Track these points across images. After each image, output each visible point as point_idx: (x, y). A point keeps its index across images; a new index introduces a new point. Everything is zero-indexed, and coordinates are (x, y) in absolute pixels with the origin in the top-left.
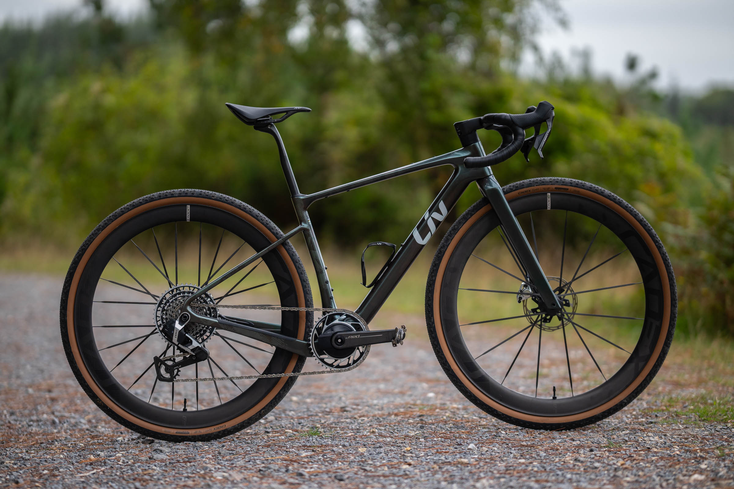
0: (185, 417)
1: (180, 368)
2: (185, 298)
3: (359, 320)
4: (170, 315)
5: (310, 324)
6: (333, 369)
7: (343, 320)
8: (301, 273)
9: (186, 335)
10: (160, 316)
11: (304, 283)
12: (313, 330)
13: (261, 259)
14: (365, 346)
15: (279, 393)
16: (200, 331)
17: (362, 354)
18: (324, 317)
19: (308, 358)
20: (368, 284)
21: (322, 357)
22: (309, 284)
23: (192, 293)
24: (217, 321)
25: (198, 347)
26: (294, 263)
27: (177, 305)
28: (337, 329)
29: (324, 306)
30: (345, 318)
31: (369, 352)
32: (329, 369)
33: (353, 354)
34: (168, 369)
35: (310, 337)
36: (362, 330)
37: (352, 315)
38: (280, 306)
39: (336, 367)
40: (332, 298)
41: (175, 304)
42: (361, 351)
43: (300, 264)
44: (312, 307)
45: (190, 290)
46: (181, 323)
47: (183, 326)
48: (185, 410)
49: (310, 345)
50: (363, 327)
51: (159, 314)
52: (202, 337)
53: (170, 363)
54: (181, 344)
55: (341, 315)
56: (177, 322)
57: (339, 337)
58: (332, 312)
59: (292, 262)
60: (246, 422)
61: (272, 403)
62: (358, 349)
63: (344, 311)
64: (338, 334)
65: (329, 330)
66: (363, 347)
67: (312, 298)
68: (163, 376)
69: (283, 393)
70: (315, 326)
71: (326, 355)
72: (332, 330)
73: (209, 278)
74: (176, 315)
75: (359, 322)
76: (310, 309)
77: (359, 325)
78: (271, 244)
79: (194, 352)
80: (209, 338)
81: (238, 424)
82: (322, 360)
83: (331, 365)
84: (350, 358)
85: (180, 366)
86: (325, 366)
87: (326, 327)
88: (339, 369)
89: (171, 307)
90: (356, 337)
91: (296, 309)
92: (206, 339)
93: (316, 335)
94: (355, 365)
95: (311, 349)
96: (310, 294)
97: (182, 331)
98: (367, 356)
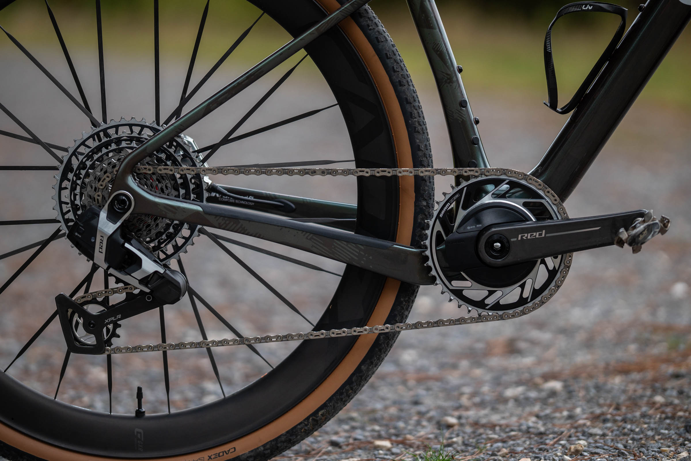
0: (141, 431)
1: (119, 320)
2: (123, 154)
3: (541, 193)
4: (90, 197)
5: (424, 203)
6: (484, 313)
7: (503, 196)
8: (400, 82)
9: (127, 245)
10: (68, 201)
11: (408, 108)
12: (431, 223)
13: (303, 52)
14: (560, 257)
15: (358, 370)
16: (168, 226)
17: (552, 274)
18: (457, 189)
19: (422, 287)
20: (562, 103)
21: (456, 284)
22: (420, 107)
23: (139, 140)
24: (200, 209)
25: (156, 272)
26: (380, 58)
27: (105, 172)
28: (489, 219)
29: (458, 162)
30: (507, 192)
31: (569, 267)
32: (475, 312)
33: (532, 274)
34: (90, 324)
35: (426, 239)
36: (551, 218)
37: (523, 182)
38: (352, 166)
39: (491, 309)
40: (475, 142)
41: (99, 169)
42: (551, 268)
43: (395, 61)
44: (429, 164)
45: (132, 132)
46: (113, 217)
47: (119, 224)
48: (139, 414)
49: (426, 258)
50: (553, 209)
51: (66, 195)
52: (173, 242)
53: (94, 309)
54: (116, 269)
55: (497, 182)
56: (103, 215)
57: (496, 237)
58: (476, 177)
59: (376, 58)
60: (283, 439)
61: (342, 394)
62: (543, 262)
63: (505, 174)
64: (493, 230)
65: (471, 221)
66: (556, 257)
67: (428, 140)
68: (80, 342)
69: (368, 370)
70: (435, 214)
71: (467, 280)
72: (478, 221)
73: (184, 100)
74: (104, 197)
75: (542, 198)
76: (423, 172)
77: (542, 204)
78: (325, 16)
79: (146, 286)
80: (190, 242)
81: (264, 446)
82: (458, 293)
83: (480, 304)
84: (524, 284)
85: (119, 316)
86: (465, 307)
87: (462, 214)
88: (500, 313)
89: (92, 178)
90: (537, 235)
91: (388, 172)
92: (184, 244)
93: (439, 233)
94: (537, 300)
95: (429, 269)
96: (424, 132)
97: (114, 236)
98: (564, 277)
